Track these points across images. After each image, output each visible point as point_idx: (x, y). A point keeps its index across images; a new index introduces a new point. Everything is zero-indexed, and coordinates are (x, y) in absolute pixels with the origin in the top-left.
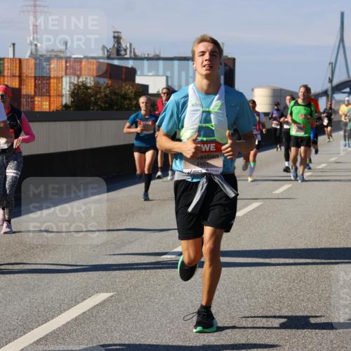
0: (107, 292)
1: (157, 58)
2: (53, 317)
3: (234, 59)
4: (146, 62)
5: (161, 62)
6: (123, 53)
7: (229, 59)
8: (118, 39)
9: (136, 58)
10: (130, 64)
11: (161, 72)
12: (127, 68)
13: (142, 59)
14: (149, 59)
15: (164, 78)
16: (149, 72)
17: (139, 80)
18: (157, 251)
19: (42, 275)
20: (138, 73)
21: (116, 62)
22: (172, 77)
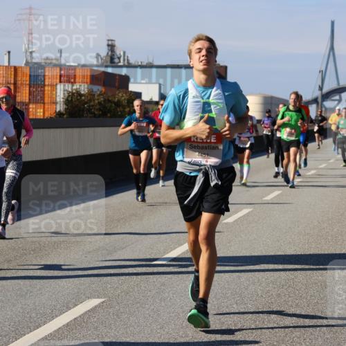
0: (98, 297)
1: (150, 66)
2: (45, 323)
3: (226, 67)
4: (139, 70)
5: (154, 70)
6: (116, 60)
7: (222, 67)
8: (111, 47)
9: (129, 66)
10: (124, 72)
11: (154, 80)
12: (120, 76)
13: (135, 67)
14: (142, 67)
15: (157, 86)
16: (142, 79)
17: (133, 87)
18: (148, 257)
19: (35, 281)
20: (132, 80)
21: (110, 70)
22: (165, 85)
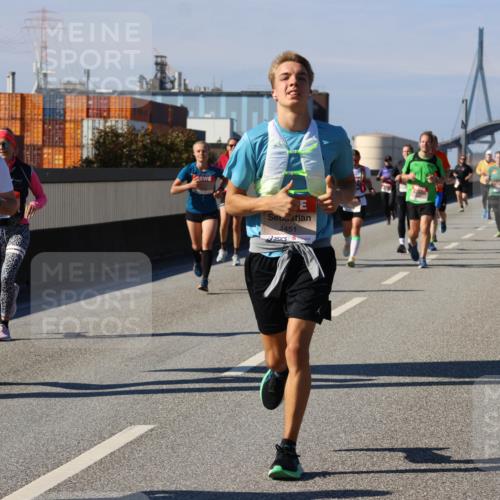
0: (145, 423)
1: (218, 93)
2: (68, 460)
3: (327, 95)
4: (201, 99)
5: (223, 99)
6: (169, 85)
7: (320, 94)
8: (161, 66)
9: (187, 93)
10: (179, 101)
11: (223, 113)
12: (175, 108)
13: (197, 94)
14: (205, 94)
15: (228, 122)
16: (207, 112)
17: (192, 124)
20: (191, 114)
21: (159, 99)
22: (239, 120)
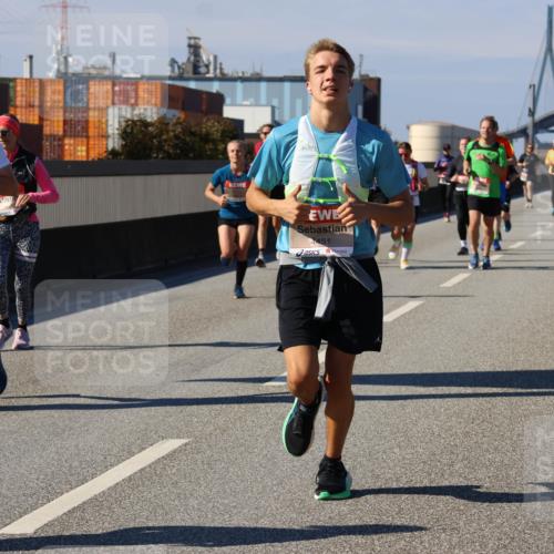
0: (178, 437)
1: (258, 78)
2: (93, 476)
3: (379, 80)
4: (239, 85)
5: (263, 85)
6: (203, 70)
7: (372, 79)
8: (195, 49)
9: (224, 78)
10: (215, 87)
11: (263, 100)
12: (210, 94)
13: (234, 79)
14: (244, 79)
15: (269, 109)
16: (245, 98)
17: (229, 112)
18: (257, 375)
19: (77, 412)
20: (228, 101)
21: (192, 85)
22: (281, 108)
